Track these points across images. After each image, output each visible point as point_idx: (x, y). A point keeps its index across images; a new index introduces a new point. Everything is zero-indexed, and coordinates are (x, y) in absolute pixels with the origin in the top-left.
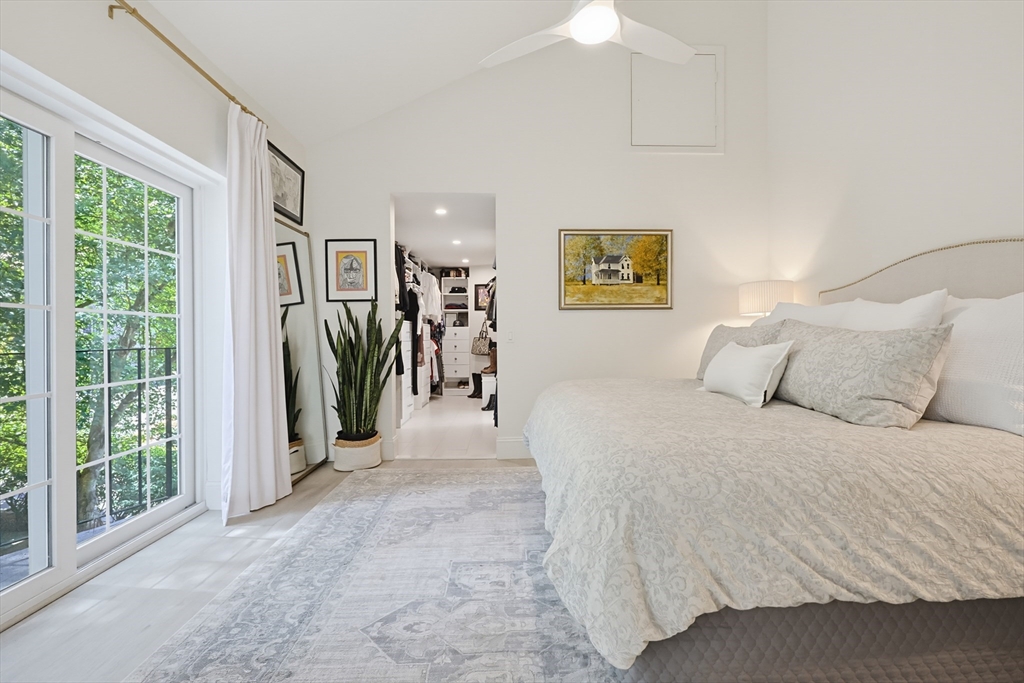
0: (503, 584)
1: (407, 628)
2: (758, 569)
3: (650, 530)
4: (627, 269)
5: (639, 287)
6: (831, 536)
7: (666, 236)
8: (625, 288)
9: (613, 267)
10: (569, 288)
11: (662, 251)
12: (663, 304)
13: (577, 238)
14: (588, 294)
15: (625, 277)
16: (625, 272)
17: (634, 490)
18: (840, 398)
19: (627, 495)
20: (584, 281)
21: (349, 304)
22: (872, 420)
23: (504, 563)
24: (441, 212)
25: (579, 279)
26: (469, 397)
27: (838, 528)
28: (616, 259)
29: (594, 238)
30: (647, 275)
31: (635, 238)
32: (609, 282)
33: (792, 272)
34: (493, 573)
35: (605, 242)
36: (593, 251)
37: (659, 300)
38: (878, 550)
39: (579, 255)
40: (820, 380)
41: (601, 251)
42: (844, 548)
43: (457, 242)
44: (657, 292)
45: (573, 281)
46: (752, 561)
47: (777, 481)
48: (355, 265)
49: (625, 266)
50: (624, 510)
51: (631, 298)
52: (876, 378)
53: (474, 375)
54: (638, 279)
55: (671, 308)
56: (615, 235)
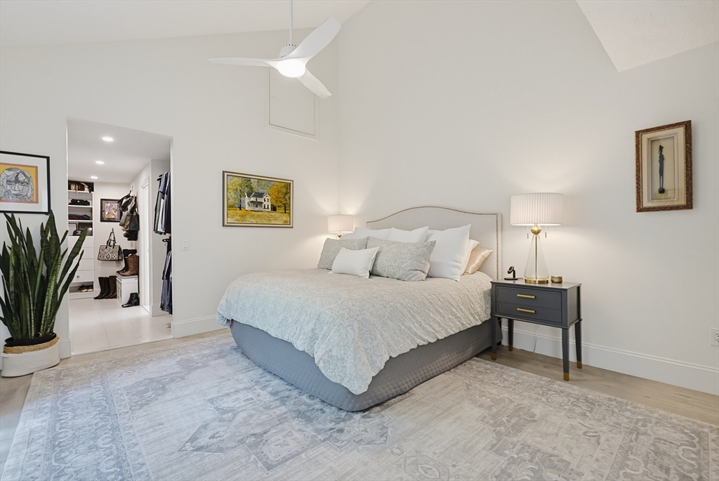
0: (252, 399)
1: (212, 437)
2: (399, 339)
3: (367, 331)
4: (267, 201)
5: (274, 214)
6: (417, 322)
7: (290, 184)
8: (266, 213)
9: (259, 200)
10: (230, 212)
11: (288, 193)
12: (288, 225)
13: (236, 179)
14: (242, 216)
15: (266, 207)
16: (266, 203)
17: (358, 316)
18: (401, 271)
19: (356, 319)
20: (240, 208)
21: (15, 214)
22: (413, 279)
23: (242, 390)
24: (108, 139)
25: (237, 206)
26: (96, 298)
27: (419, 318)
28: (261, 195)
29: (247, 180)
30: (279, 206)
31: (272, 183)
32: (256, 209)
33: (351, 211)
34: (242, 396)
35: (254, 184)
36: (246, 188)
37: (286, 222)
38: (428, 324)
39: (237, 190)
40: (392, 264)
41: (252, 189)
42: (420, 326)
43: (100, 163)
44: (285, 217)
45: (232, 207)
46: (398, 336)
47: (401, 304)
48: (21, 178)
49: (266, 200)
50: (356, 325)
51: (270, 220)
52: (414, 262)
53: (101, 279)
54: (274, 209)
55: (292, 227)
56: (260, 180)
